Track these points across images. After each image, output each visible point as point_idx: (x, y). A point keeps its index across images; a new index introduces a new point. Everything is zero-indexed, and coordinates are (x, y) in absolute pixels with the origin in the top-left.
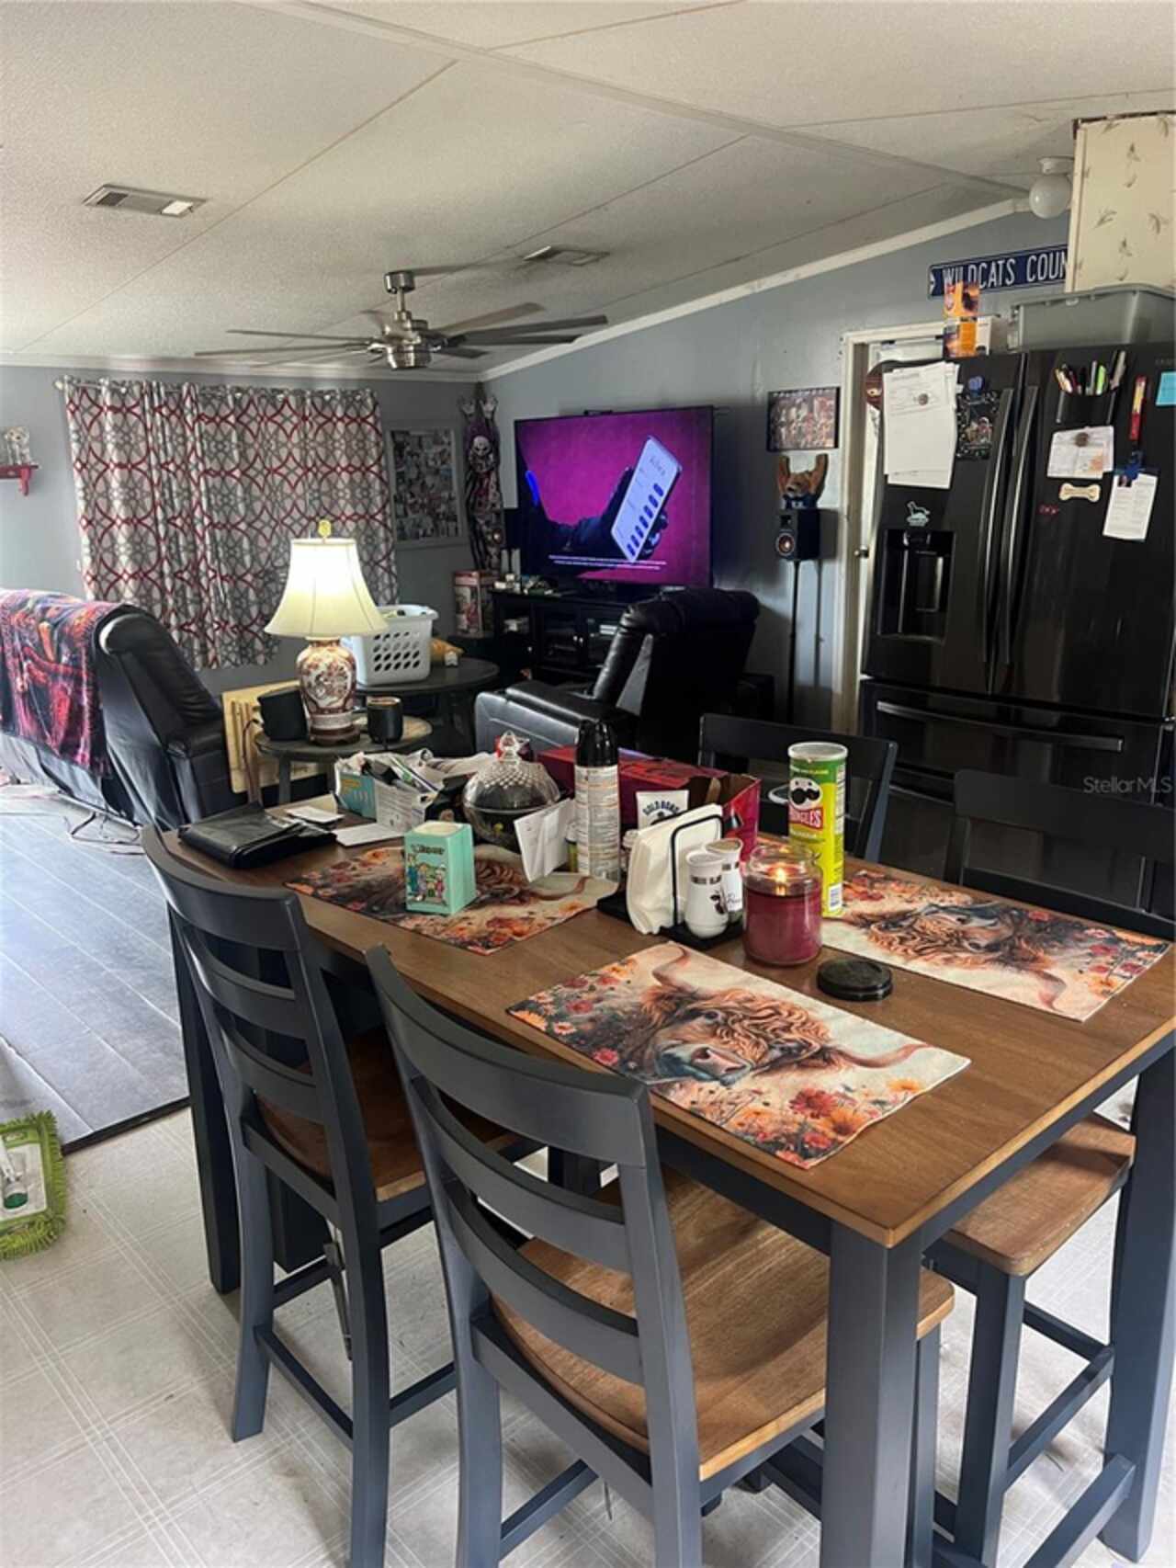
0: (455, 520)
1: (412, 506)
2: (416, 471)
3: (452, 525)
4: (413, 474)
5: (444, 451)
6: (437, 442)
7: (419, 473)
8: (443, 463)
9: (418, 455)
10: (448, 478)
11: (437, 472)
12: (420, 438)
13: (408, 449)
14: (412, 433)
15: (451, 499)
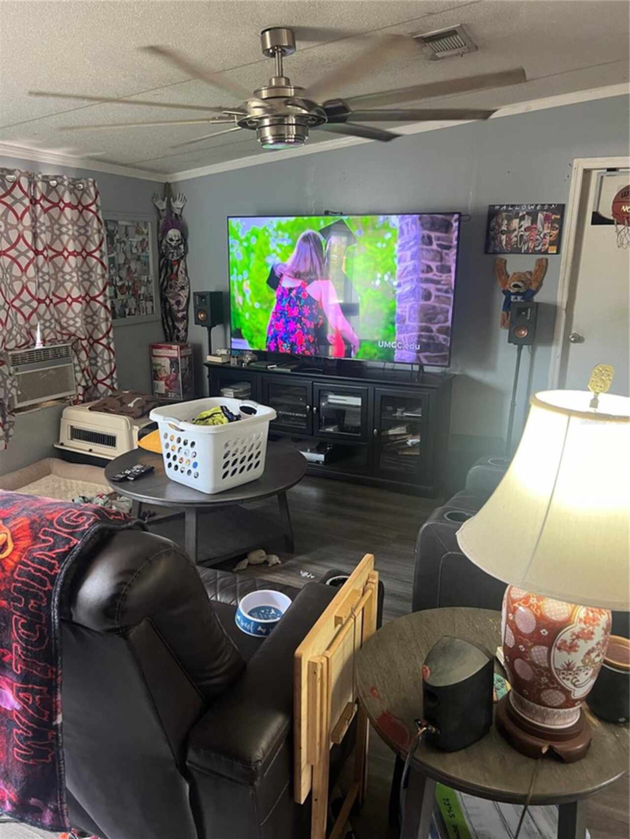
0: (152, 300)
1: (121, 287)
2: (124, 258)
3: (149, 304)
4: (121, 261)
5: (144, 240)
6: (138, 232)
7: (126, 258)
8: (143, 251)
9: (124, 242)
10: (146, 264)
11: (138, 259)
12: (126, 227)
13: (117, 237)
14: (120, 223)
15: (149, 282)
